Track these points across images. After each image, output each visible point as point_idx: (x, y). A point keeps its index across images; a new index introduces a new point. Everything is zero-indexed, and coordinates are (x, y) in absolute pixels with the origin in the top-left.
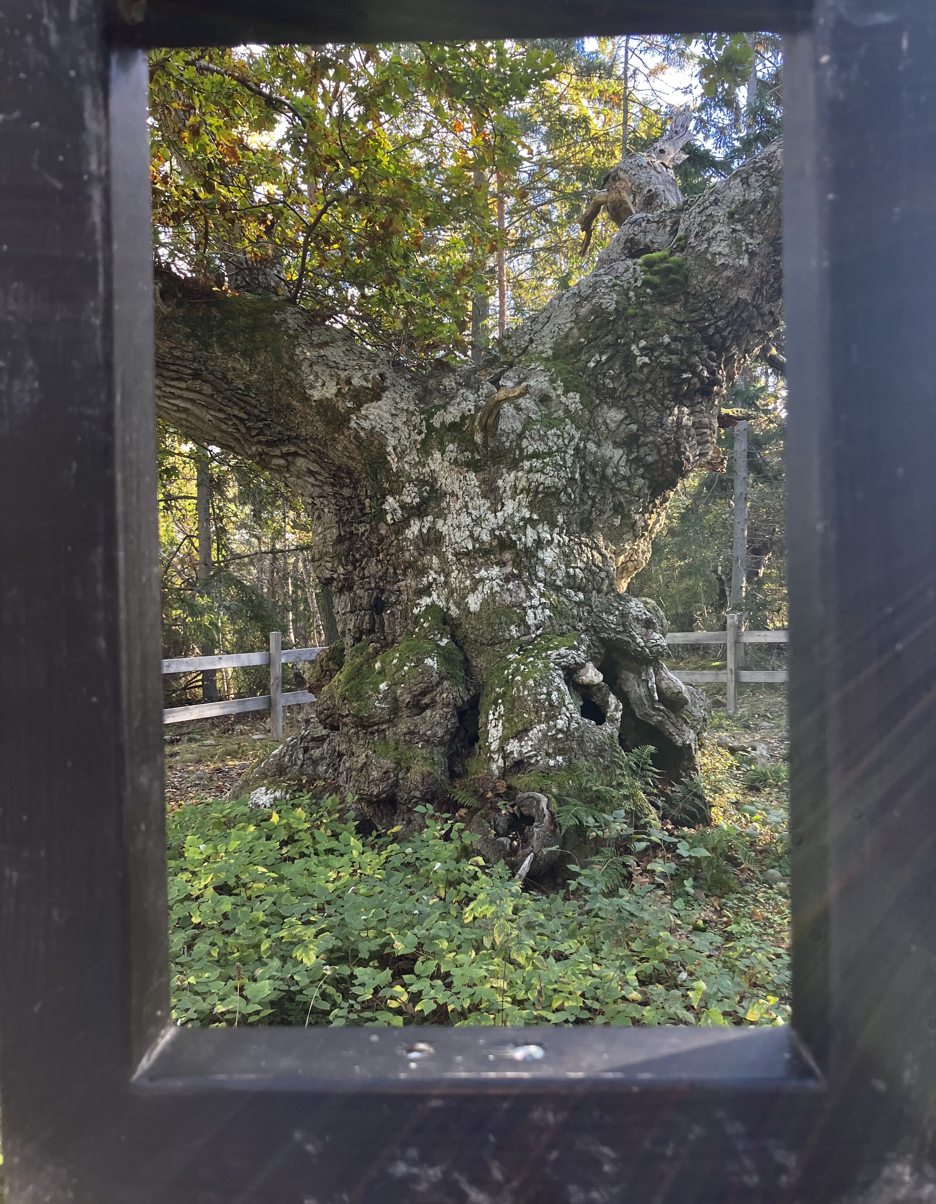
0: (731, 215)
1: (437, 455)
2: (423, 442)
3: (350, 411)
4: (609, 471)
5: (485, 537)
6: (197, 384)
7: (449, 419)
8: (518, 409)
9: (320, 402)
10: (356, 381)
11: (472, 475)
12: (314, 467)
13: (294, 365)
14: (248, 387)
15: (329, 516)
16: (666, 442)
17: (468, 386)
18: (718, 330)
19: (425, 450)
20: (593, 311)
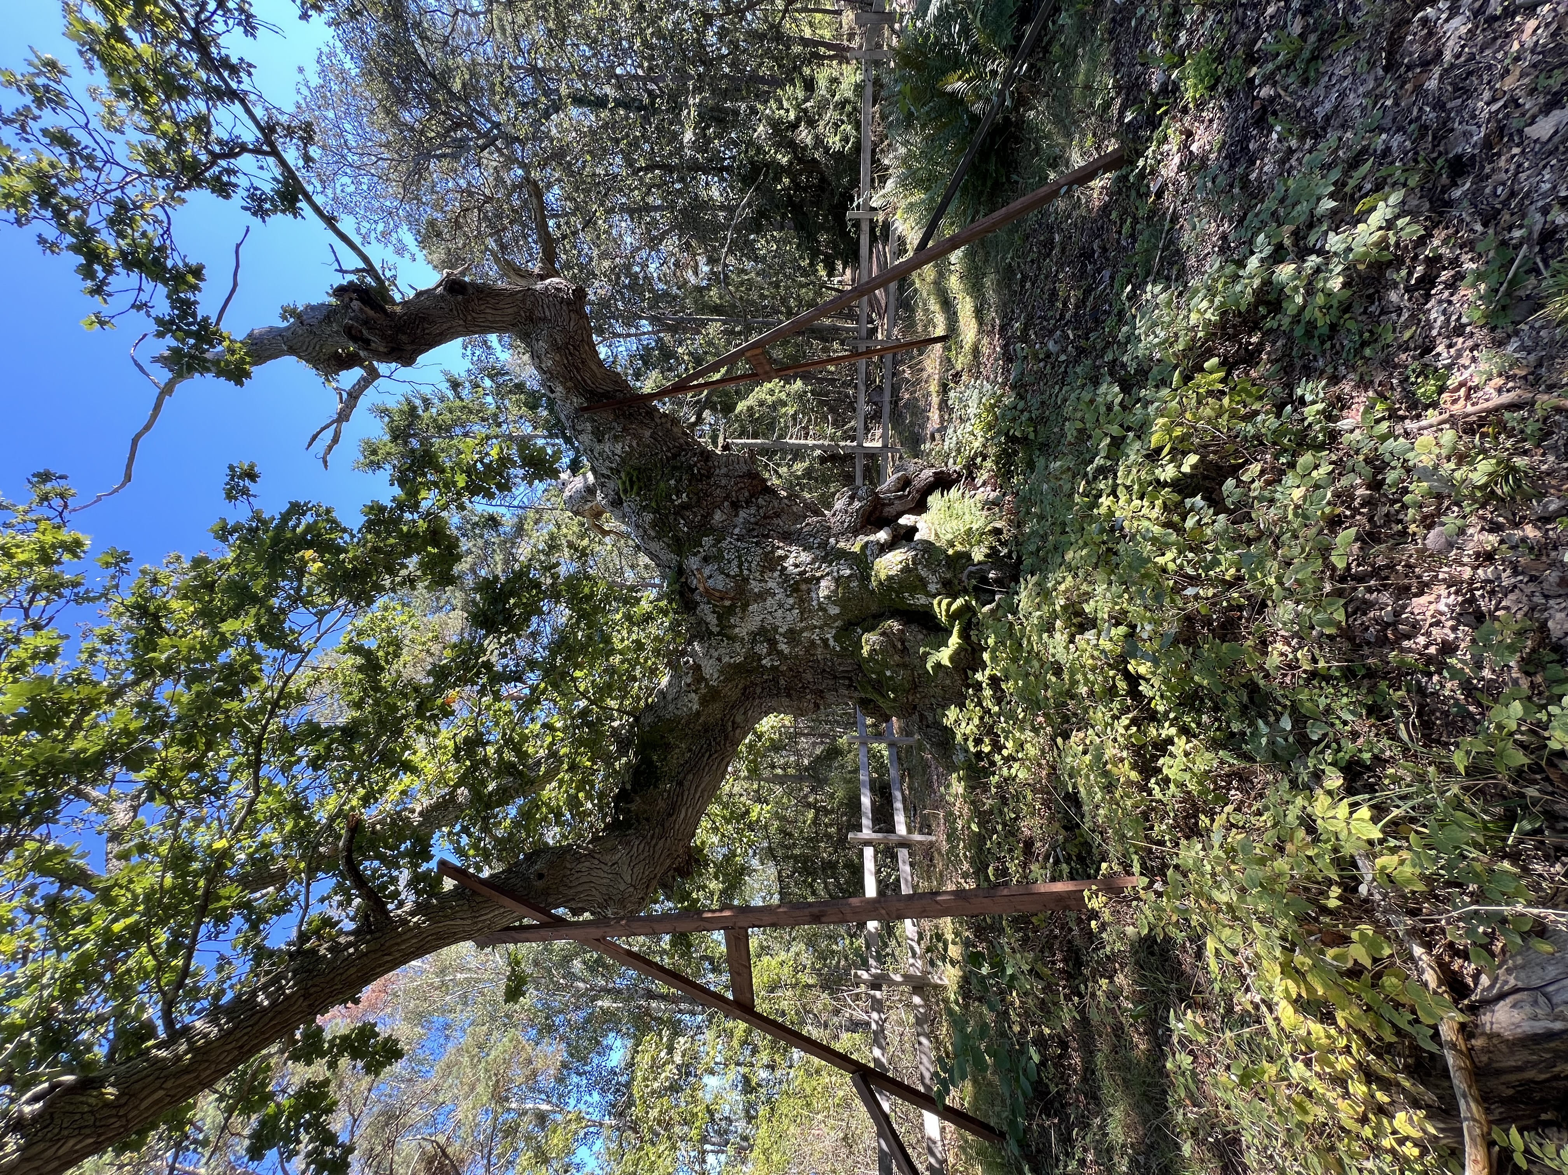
0: (599, 441)
1: (737, 630)
2: (729, 638)
3: (707, 685)
4: (752, 520)
5: (791, 601)
6: (686, 784)
7: (715, 621)
8: (710, 577)
9: (701, 704)
10: (689, 681)
11: (751, 608)
12: (742, 710)
13: (677, 720)
14: (690, 750)
15: (774, 703)
16: (736, 484)
17: (695, 608)
18: (669, 450)
19: (732, 639)
20: (653, 528)
